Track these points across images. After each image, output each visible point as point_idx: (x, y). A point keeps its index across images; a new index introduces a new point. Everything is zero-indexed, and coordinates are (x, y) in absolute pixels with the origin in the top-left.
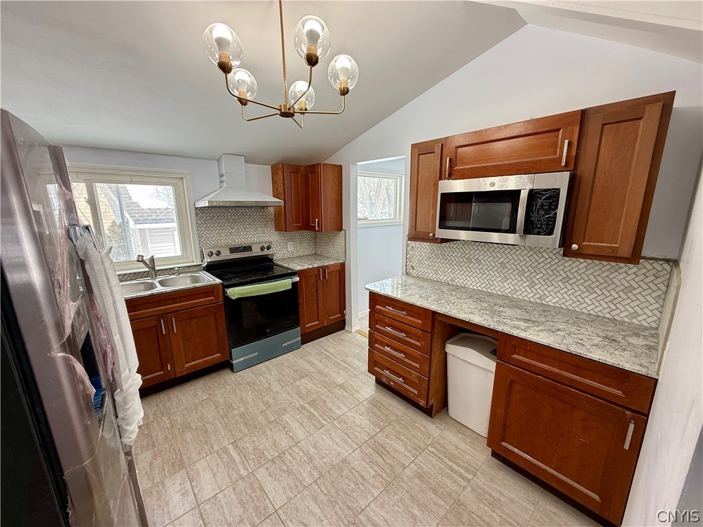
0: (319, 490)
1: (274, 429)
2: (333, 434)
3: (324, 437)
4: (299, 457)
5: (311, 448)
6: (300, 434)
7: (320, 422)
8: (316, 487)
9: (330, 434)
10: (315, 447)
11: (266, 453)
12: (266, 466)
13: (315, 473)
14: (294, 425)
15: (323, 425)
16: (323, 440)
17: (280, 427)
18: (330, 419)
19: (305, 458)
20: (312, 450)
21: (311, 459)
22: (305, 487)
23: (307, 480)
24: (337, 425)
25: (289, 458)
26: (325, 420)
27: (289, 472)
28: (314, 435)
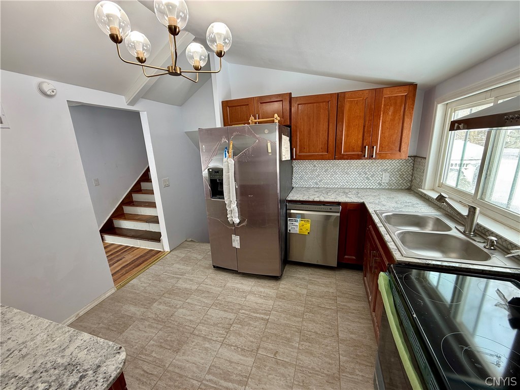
0: (191, 326)
1: (250, 343)
2: (195, 369)
3: (202, 361)
4: (214, 335)
5: (209, 346)
6: (226, 353)
7: (214, 374)
8: (193, 326)
9: (198, 367)
10: (206, 349)
11: (239, 326)
12: (233, 320)
13: (197, 333)
14: (236, 357)
15: (209, 373)
16: (202, 358)
17: (246, 348)
18: (206, 385)
19: (209, 337)
20: (207, 345)
21: (205, 338)
22: (200, 323)
23: (201, 327)
24: (195, 382)
25: (221, 332)
26: (210, 381)
27: (215, 325)
28: (212, 358)
